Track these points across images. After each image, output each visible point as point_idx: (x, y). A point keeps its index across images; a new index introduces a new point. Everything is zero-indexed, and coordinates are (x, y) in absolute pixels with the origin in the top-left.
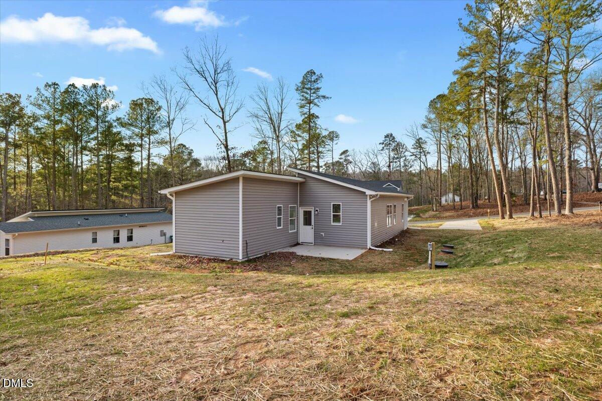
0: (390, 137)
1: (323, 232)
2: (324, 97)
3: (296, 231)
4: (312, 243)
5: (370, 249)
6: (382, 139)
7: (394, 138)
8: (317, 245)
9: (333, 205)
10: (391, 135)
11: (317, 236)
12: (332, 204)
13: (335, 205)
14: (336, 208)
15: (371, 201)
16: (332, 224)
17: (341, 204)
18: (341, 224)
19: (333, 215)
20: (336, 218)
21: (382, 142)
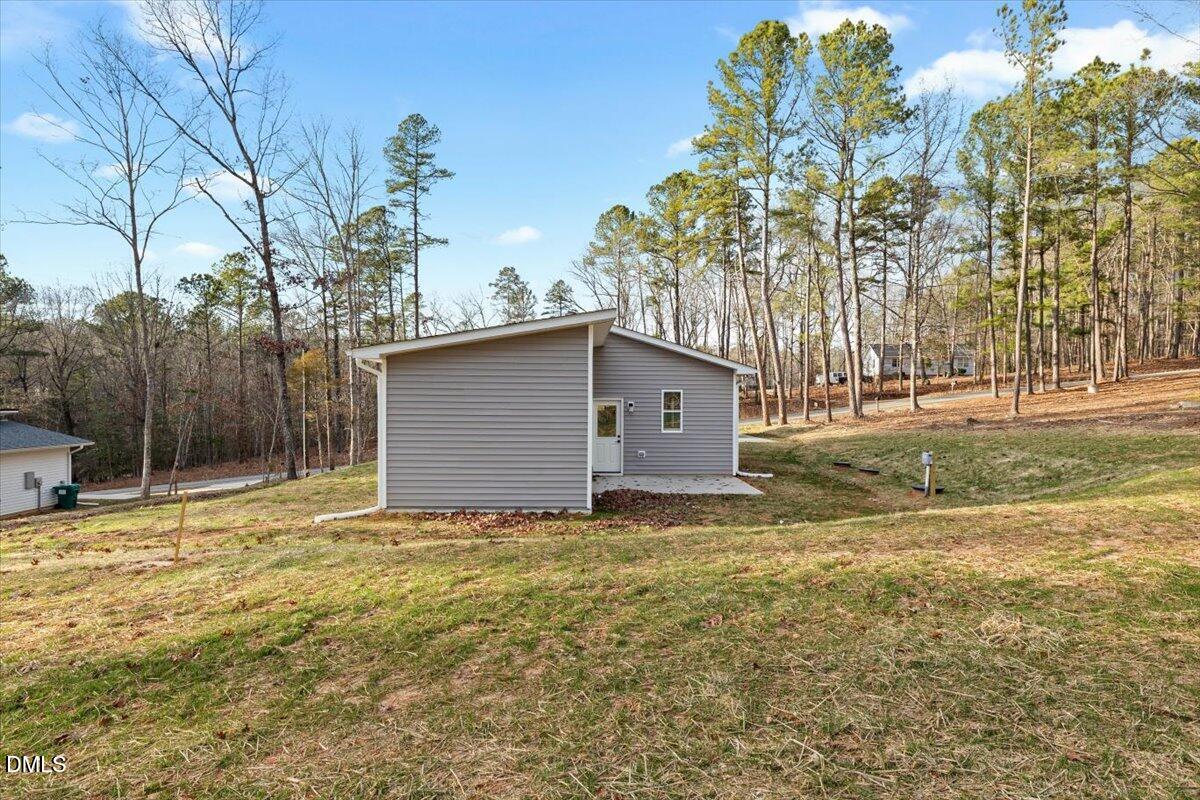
0: (508, 273)
1: (643, 448)
2: (444, 173)
4: (619, 472)
6: (494, 277)
7: (517, 277)
8: (629, 474)
9: (665, 393)
10: (513, 270)
11: (630, 456)
12: (663, 391)
13: (670, 393)
14: (672, 398)
16: (663, 431)
17: (681, 391)
18: (681, 432)
19: (665, 414)
20: (671, 420)
21: (494, 282)
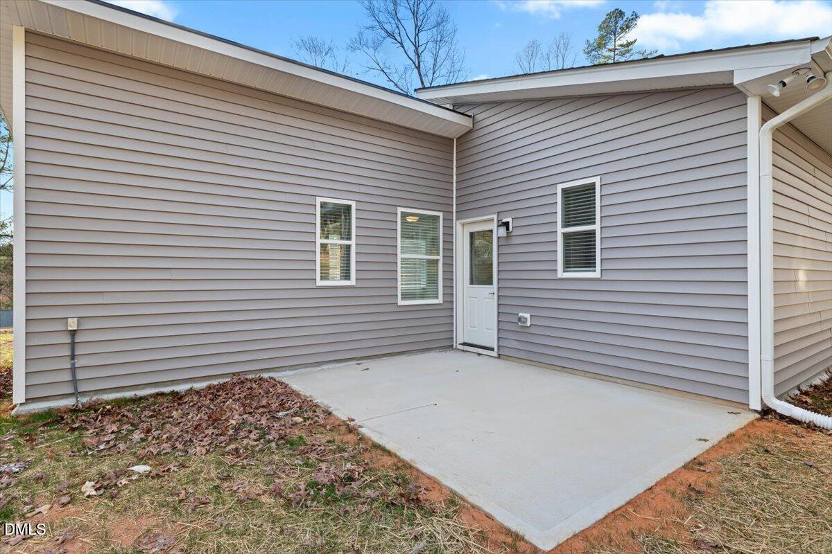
1: (527, 308)
3: (440, 300)
4: (492, 349)
5: (766, 412)
8: (508, 358)
9: (563, 191)
11: (506, 321)
12: (559, 187)
13: (574, 189)
15: (778, 130)
17: (598, 180)
18: (597, 274)
19: (566, 235)
